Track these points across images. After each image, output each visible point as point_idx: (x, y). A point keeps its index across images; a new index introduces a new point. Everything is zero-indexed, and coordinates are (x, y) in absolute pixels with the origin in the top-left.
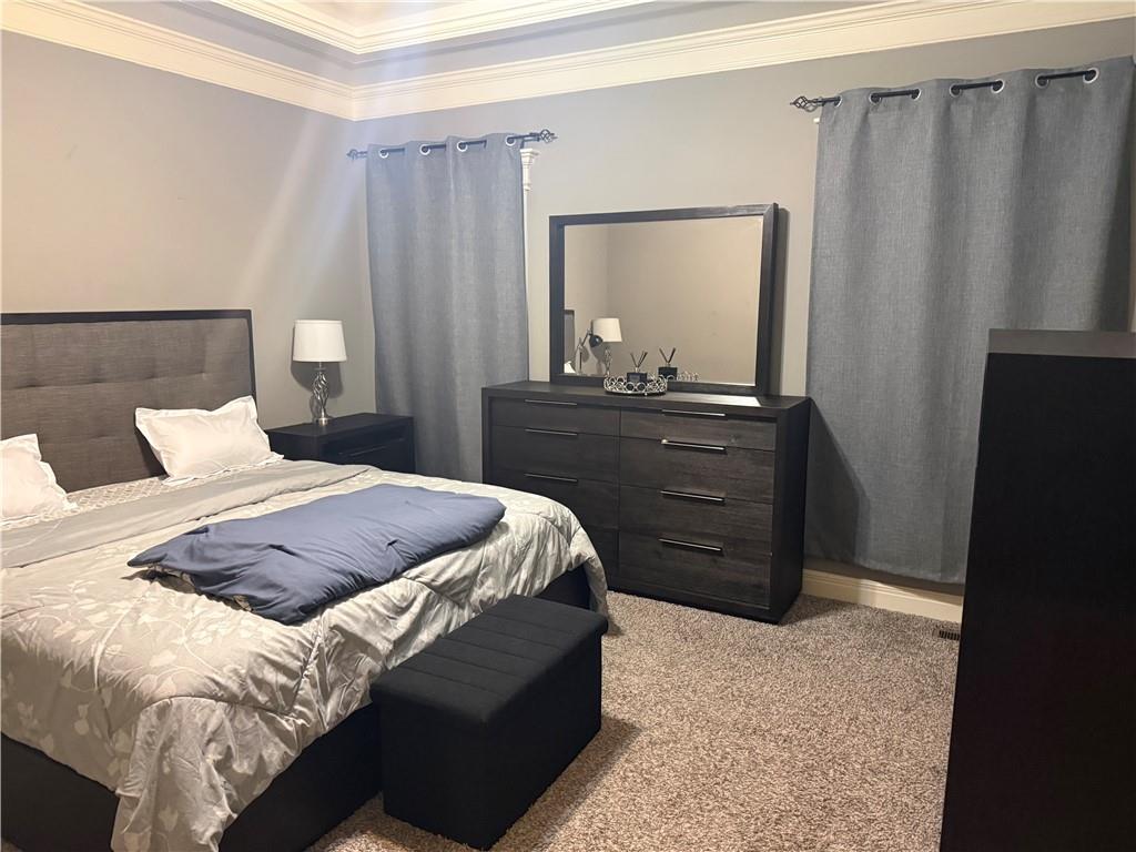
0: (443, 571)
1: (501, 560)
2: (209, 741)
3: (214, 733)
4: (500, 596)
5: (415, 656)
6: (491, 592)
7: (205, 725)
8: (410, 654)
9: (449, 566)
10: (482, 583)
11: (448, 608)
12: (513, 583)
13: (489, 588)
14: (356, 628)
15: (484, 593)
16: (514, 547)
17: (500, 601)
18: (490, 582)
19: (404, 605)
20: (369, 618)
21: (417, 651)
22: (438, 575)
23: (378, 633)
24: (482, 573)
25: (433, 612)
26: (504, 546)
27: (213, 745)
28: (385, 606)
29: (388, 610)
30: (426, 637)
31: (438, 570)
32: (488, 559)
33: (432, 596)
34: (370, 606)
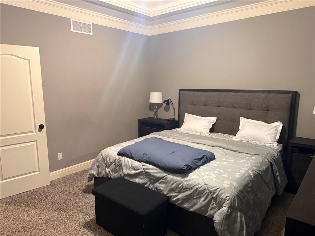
0: (149, 169)
1: (171, 183)
2: (98, 162)
3: (99, 161)
4: (165, 193)
5: (132, 182)
6: (162, 189)
7: (99, 159)
8: (132, 180)
9: (152, 169)
10: (160, 183)
11: (147, 180)
12: (173, 194)
13: (162, 187)
14: (123, 164)
15: (159, 186)
16: (180, 184)
17: (164, 194)
18: (163, 185)
19: (135, 168)
20: (127, 164)
21: (133, 181)
22: (147, 169)
23: (127, 169)
24: (162, 180)
25: (142, 177)
26: (176, 180)
27: (98, 163)
28: (131, 165)
29: (131, 166)
30: (137, 180)
31: (148, 167)
32: (166, 178)
33: (143, 173)
34: (129, 162)
